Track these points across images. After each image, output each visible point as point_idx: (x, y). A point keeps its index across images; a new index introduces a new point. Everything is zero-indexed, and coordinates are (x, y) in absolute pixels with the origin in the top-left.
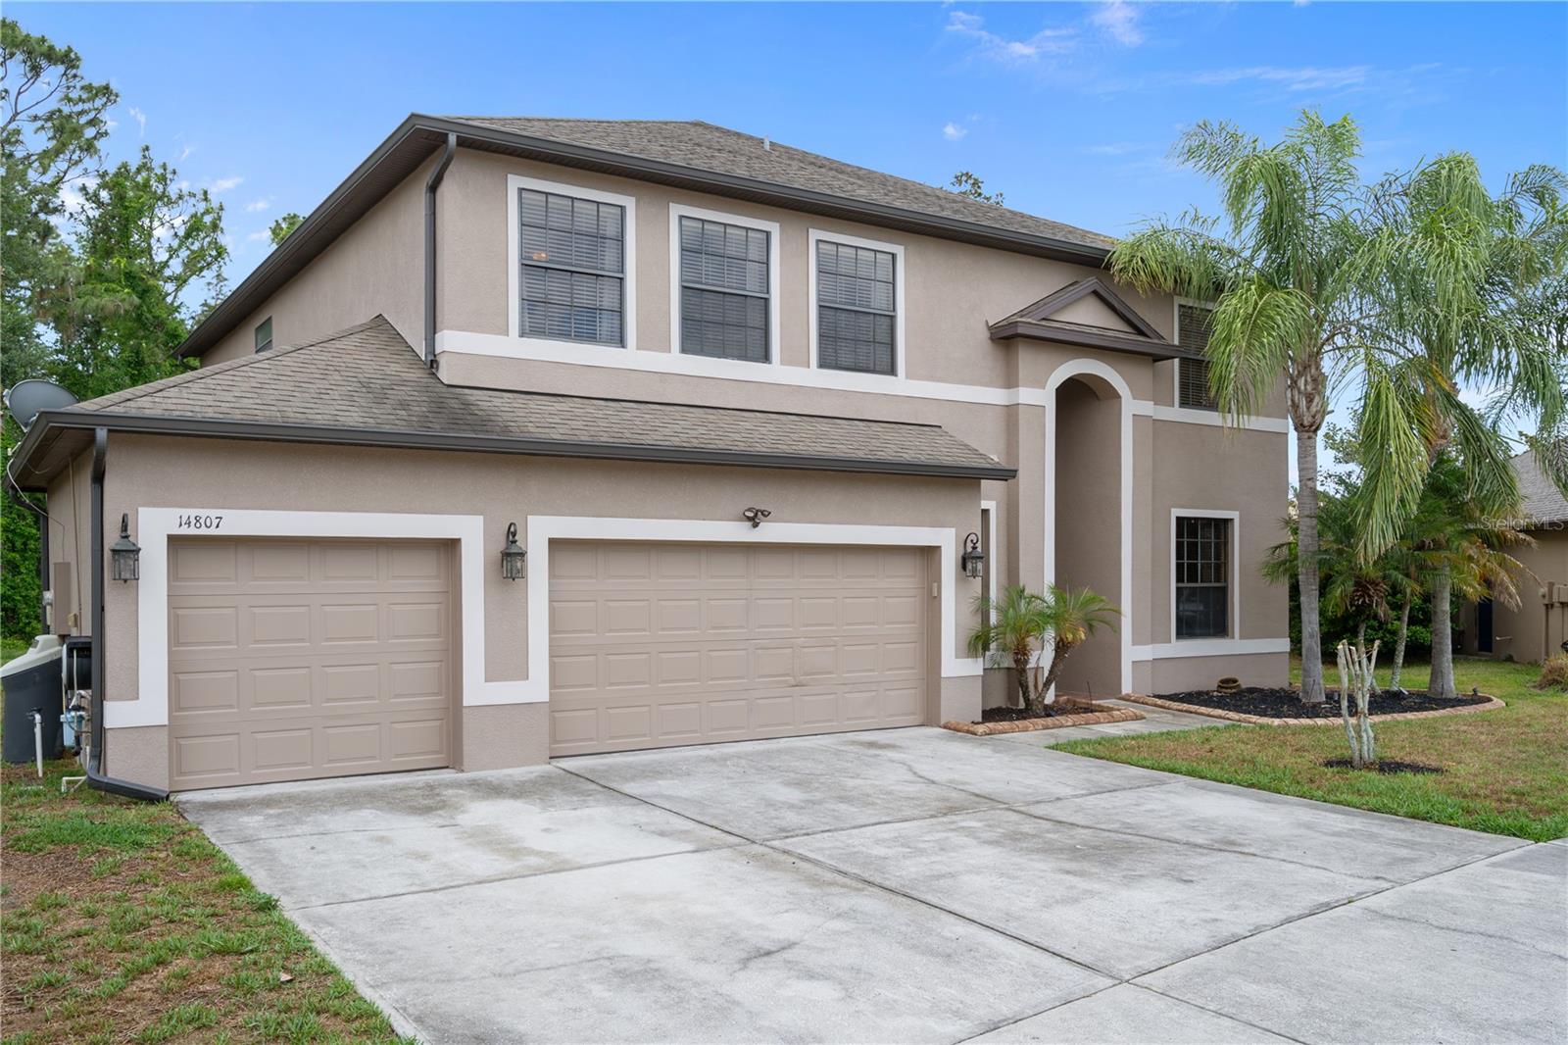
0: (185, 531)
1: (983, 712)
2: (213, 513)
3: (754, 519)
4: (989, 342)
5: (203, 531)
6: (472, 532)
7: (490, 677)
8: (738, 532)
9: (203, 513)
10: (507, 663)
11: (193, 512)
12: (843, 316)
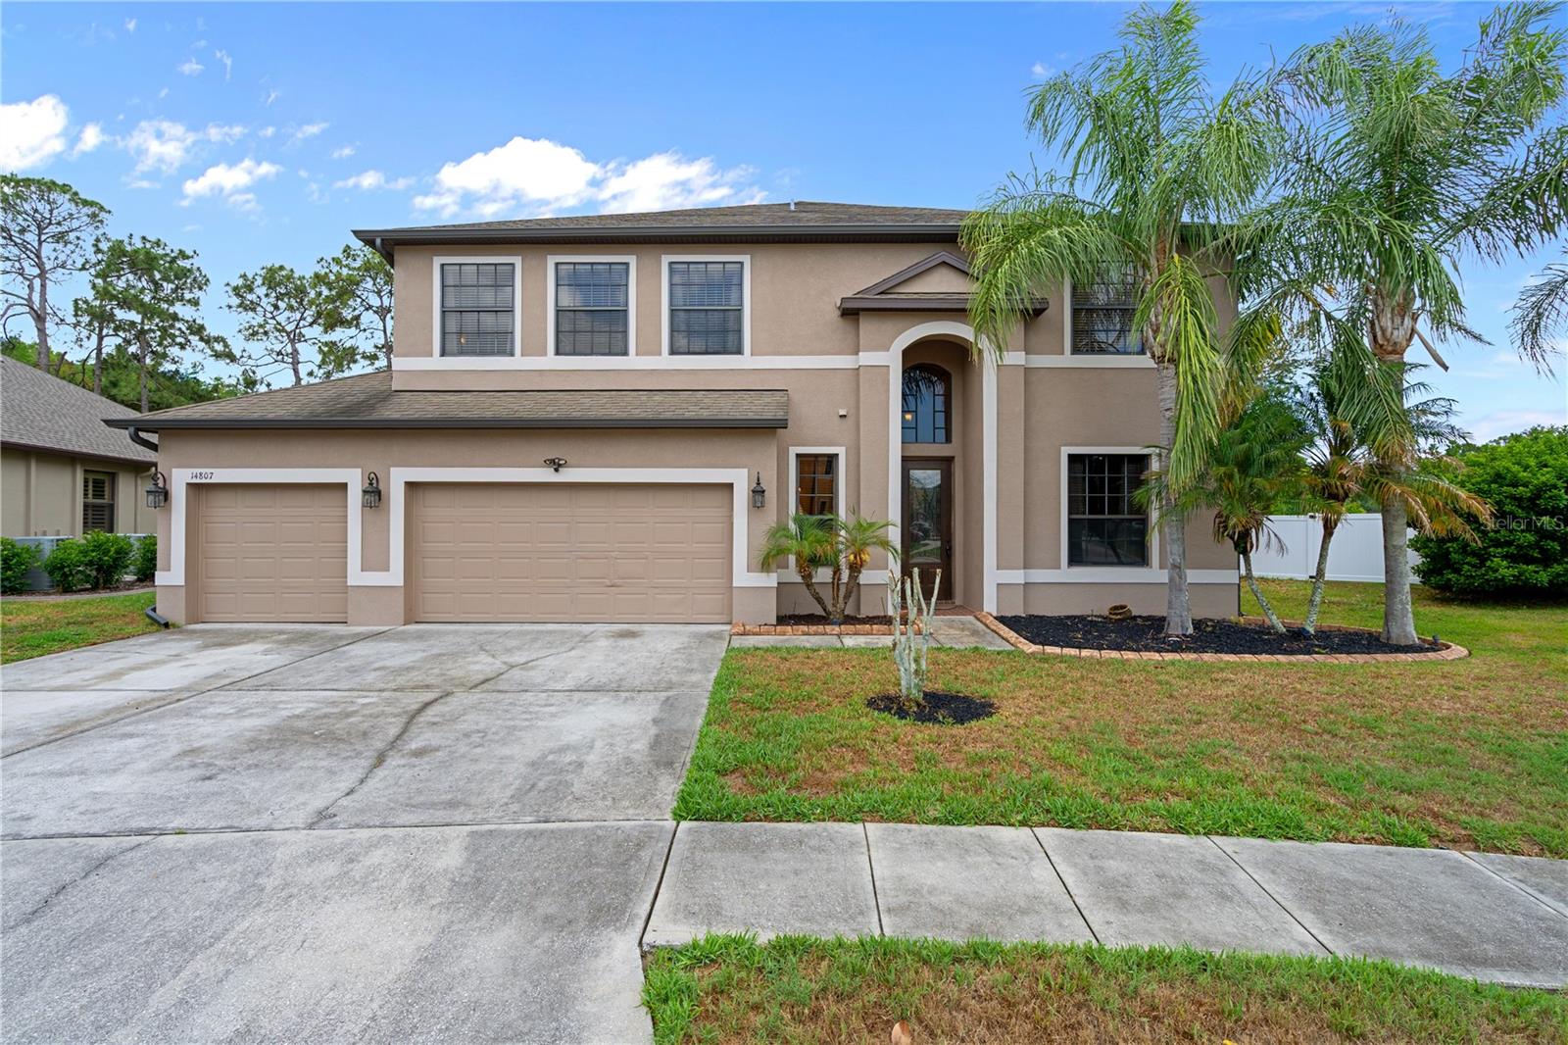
0: (195, 481)
1: (778, 617)
2: (209, 471)
3: (556, 465)
4: (840, 319)
5: (204, 481)
6: (354, 479)
7: (365, 568)
8: (546, 475)
9: (203, 471)
10: (374, 560)
11: (199, 471)
12: (696, 315)
